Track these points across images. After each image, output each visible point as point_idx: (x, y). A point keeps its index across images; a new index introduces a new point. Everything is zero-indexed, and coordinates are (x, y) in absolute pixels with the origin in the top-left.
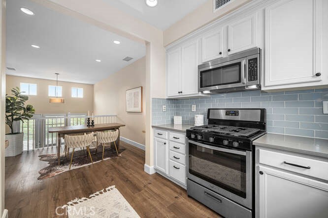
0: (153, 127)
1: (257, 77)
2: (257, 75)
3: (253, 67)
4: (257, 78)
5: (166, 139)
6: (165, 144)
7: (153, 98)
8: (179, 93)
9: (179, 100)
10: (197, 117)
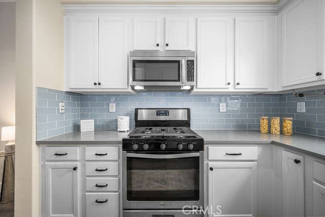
0: (38, 143)
1: (194, 78)
2: (193, 77)
3: (190, 69)
4: (193, 80)
5: (76, 161)
6: (75, 169)
7: (39, 88)
8: (95, 84)
9: (87, 95)
10: (122, 119)
